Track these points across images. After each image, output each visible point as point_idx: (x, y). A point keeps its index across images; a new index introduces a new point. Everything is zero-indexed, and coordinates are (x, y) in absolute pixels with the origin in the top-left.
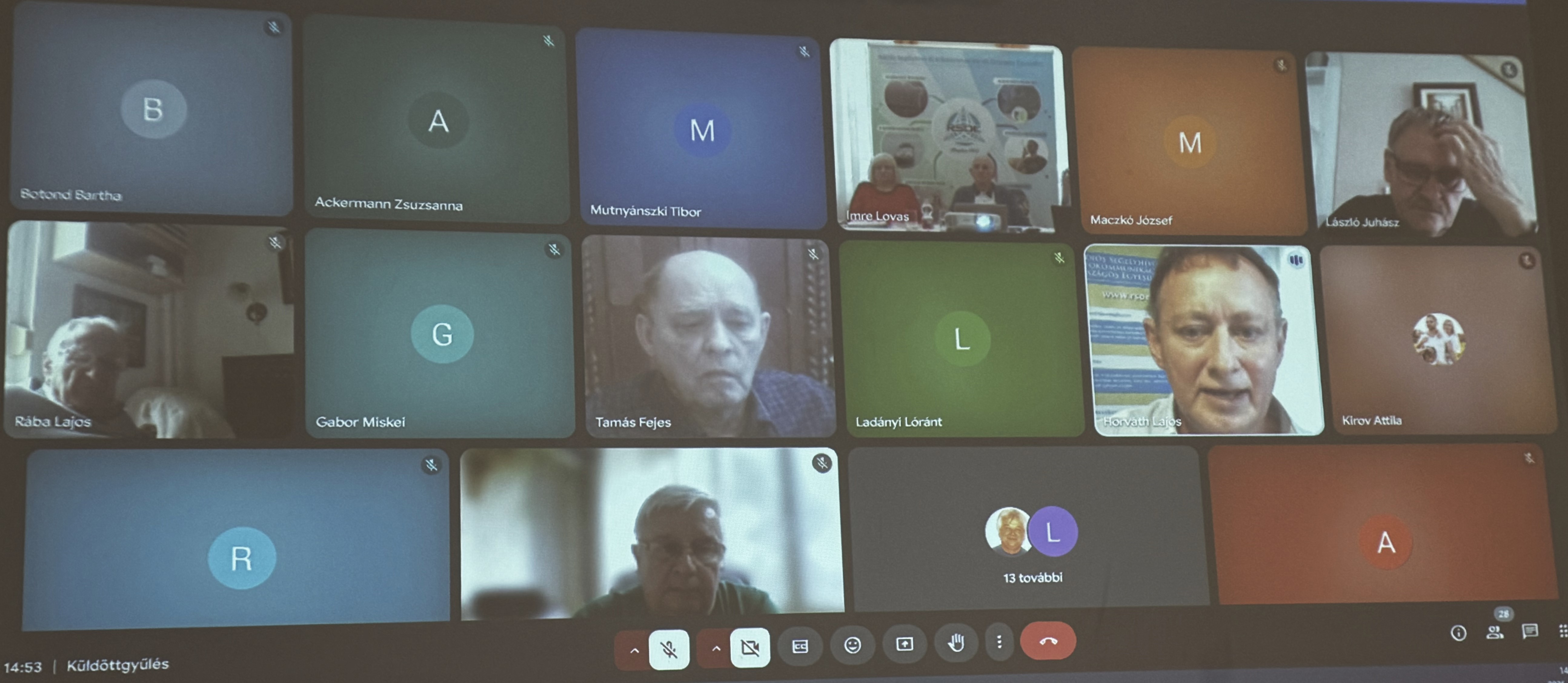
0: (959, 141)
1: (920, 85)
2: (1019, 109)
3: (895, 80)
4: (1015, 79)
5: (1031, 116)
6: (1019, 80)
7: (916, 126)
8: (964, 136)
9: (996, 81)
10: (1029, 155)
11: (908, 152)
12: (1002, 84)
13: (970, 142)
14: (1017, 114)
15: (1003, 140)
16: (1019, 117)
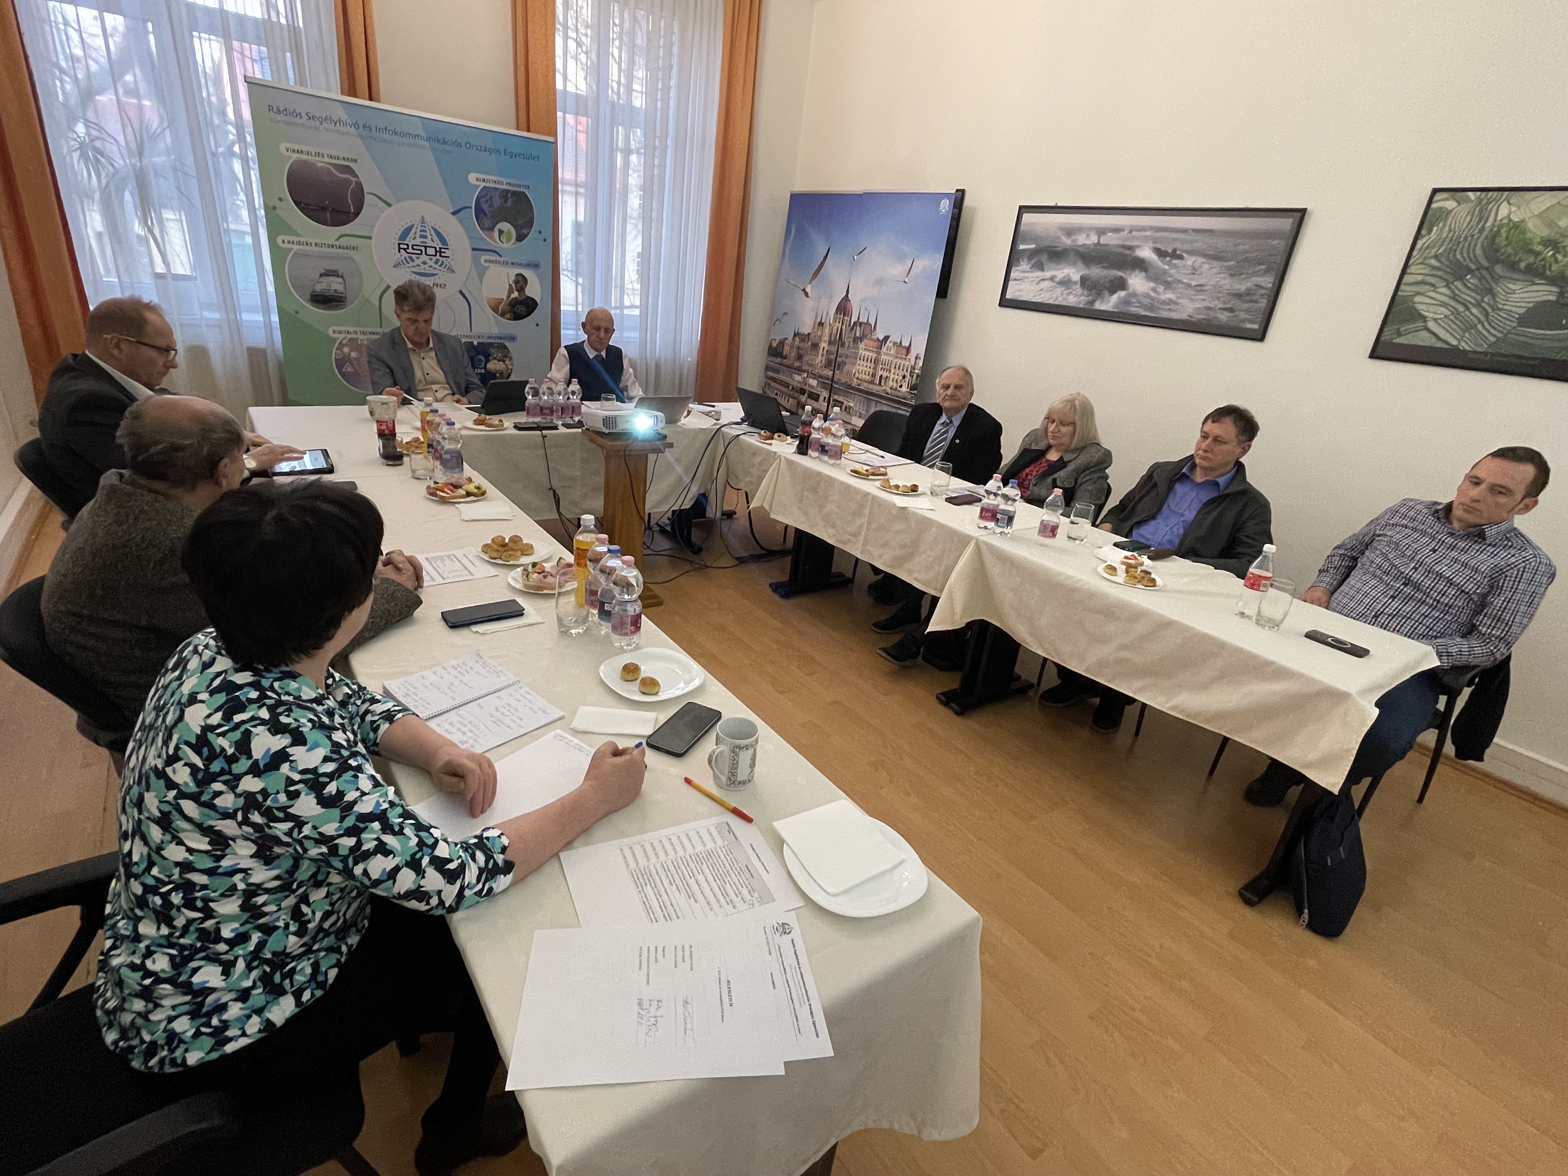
0: (417, 270)
1: (348, 170)
2: (505, 226)
3: (305, 157)
4: (501, 179)
5: (520, 238)
6: (505, 180)
7: (343, 242)
8: (424, 263)
9: (472, 178)
10: (515, 294)
11: (335, 285)
12: (483, 184)
13: (433, 271)
14: (501, 232)
15: (481, 273)
16: (504, 239)
